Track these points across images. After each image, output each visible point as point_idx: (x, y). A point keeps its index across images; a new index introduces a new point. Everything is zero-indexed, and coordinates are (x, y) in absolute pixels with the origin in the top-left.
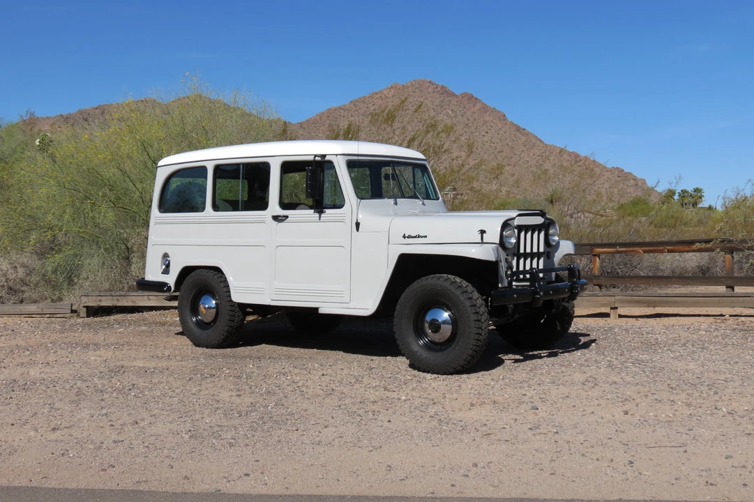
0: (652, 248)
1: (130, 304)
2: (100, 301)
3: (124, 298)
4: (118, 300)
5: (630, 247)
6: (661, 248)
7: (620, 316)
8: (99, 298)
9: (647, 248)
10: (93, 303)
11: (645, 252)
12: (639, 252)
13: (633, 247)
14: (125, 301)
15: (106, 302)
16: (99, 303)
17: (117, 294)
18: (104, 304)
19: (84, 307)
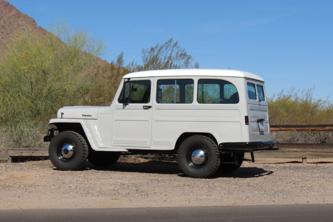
0: (302, 129)
1: (41, 155)
2: (22, 153)
3: (37, 151)
4: (33, 153)
5: (289, 128)
6: (307, 128)
7: (308, 163)
8: (21, 151)
9: (299, 129)
10: (17, 154)
11: (297, 130)
12: (294, 131)
13: (291, 128)
14: (38, 153)
15: (25, 154)
16: (21, 154)
17: (33, 149)
18: (24, 154)
19: (10, 156)
